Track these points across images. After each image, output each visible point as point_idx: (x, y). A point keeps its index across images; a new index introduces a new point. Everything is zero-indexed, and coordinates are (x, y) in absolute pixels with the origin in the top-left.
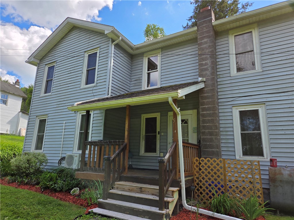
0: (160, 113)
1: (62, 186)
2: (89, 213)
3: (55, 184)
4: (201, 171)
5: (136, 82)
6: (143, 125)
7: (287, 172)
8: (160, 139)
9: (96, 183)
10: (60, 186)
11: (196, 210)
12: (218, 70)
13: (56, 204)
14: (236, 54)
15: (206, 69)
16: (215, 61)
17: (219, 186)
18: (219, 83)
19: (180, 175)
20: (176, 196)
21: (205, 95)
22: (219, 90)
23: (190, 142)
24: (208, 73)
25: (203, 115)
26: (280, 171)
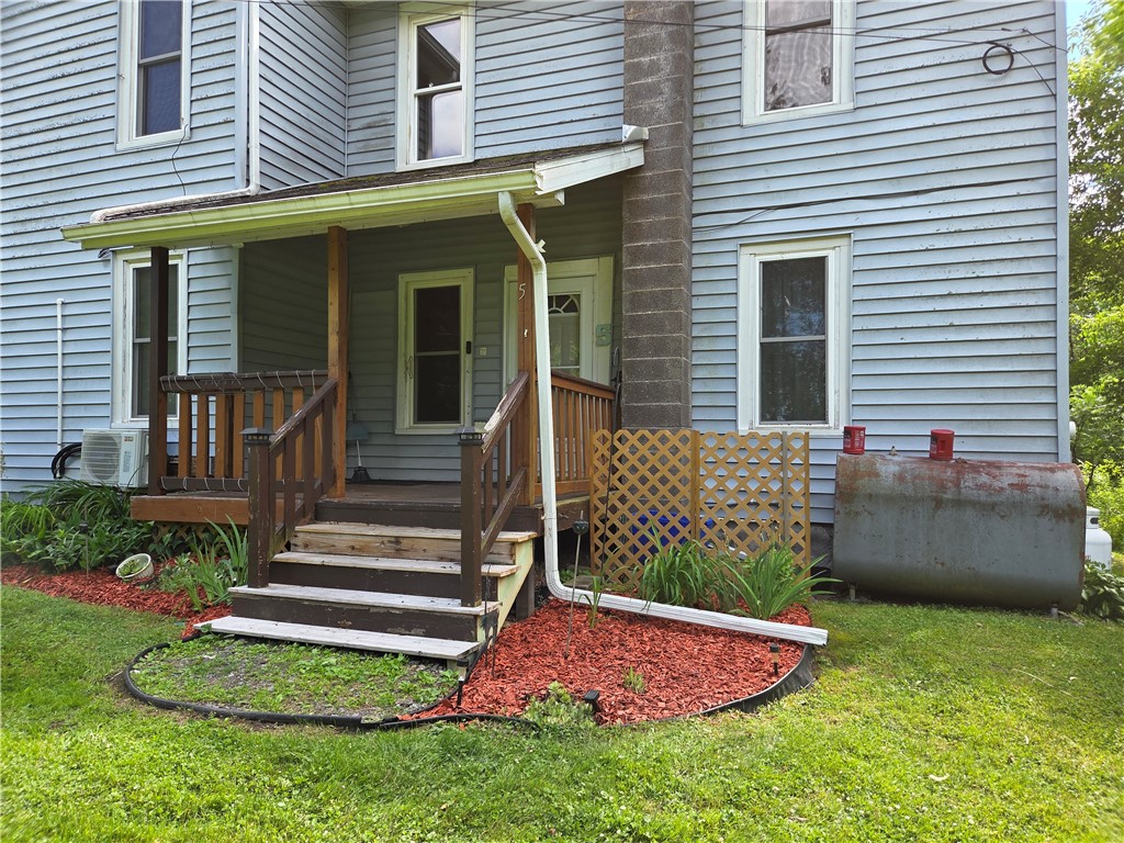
0: (472, 270)
1: (78, 551)
2: (198, 634)
3: (44, 543)
4: (618, 475)
5: (368, 133)
6: (406, 318)
7: (893, 469)
8: (474, 372)
9: (222, 533)
10: (68, 551)
11: (592, 598)
12: (699, 97)
13: (55, 614)
14: (769, 33)
15: (653, 91)
16: (687, 56)
17: (674, 522)
18: (697, 153)
19: (539, 489)
20: (525, 558)
21: (645, 197)
22: (697, 181)
23: (585, 375)
24: (660, 104)
25: (636, 278)
26: (873, 464)
